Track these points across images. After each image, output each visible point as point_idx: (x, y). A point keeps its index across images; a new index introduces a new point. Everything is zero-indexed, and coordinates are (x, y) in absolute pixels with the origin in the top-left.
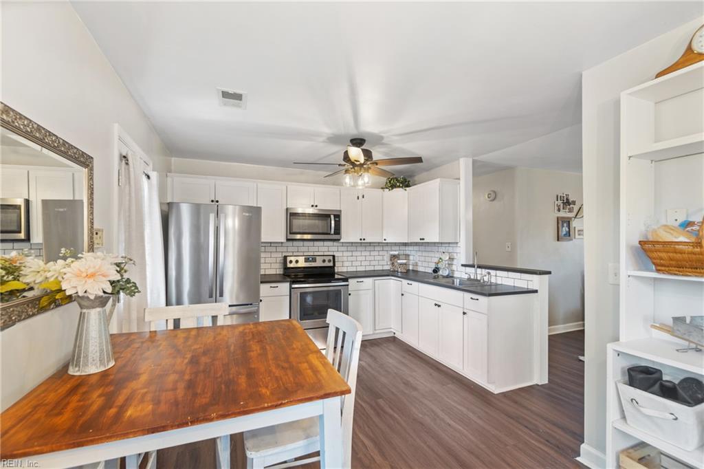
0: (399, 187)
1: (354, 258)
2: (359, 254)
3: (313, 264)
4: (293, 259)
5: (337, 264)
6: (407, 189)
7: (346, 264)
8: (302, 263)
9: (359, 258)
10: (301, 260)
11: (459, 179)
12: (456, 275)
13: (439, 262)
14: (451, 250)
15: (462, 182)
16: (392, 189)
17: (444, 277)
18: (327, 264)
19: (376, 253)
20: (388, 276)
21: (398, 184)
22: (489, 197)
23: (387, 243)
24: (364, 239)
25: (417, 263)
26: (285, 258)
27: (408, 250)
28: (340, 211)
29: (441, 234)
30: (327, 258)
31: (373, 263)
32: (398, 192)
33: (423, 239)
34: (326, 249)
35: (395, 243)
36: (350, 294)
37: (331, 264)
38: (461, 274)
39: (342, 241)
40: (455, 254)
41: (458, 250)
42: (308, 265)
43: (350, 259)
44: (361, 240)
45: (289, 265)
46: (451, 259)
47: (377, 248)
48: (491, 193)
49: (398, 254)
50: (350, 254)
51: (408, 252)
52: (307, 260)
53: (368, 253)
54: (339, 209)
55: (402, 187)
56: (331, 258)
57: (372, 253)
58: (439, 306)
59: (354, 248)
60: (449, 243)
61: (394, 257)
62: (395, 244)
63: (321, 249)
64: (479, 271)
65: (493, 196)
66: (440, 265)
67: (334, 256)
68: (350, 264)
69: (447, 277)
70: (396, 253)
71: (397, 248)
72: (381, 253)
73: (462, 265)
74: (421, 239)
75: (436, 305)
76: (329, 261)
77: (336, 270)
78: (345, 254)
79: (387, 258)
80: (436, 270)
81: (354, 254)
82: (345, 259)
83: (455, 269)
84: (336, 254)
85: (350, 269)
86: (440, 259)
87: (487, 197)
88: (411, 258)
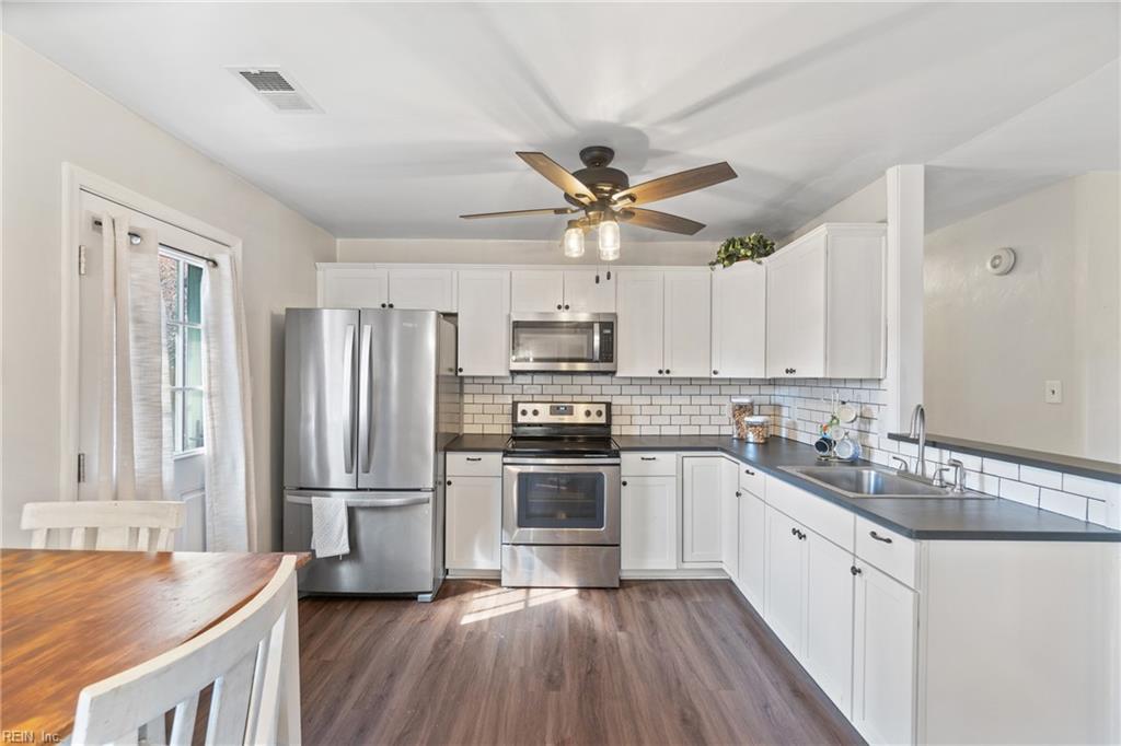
0: (746, 257)
1: (656, 410)
2: (666, 400)
3: (566, 419)
4: (530, 408)
5: (615, 420)
6: (763, 259)
7: (638, 420)
8: (545, 416)
9: (666, 410)
10: (544, 409)
11: (885, 221)
12: (877, 458)
13: (831, 424)
14: (864, 396)
15: (893, 229)
16: (731, 263)
17: (842, 462)
18: (594, 419)
19: (705, 400)
20: (715, 449)
21: (742, 251)
22: (995, 267)
23: (671, 379)
24: (668, 372)
25: (794, 423)
26: (515, 404)
27: (781, 395)
28: (615, 315)
29: (828, 358)
30: (594, 408)
31: (695, 420)
32: (744, 268)
33: (792, 371)
34: (597, 390)
35: (750, 380)
36: (625, 484)
37: (602, 420)
38: (888, 457)
39: (618, 375)
40: (874, 409)
41: (880, 397)
42: (556, 419)
43: (646, 410)
44: (661, 372)
45: (521, 419)
46: (865, 418)
47: (705, 390)
48: (1004, 254)
49: (752, 404)
50: (646, 400)
51: (778, 400)
52: (555, 411)
53: (686, 400)
54: (614, 311)
55: (752, 257)
56: (603, 408)
57: (696, 400)
58: (802, 536)
59: (656, 390)
60: (861, 380)
61: (742, 409)
62: (750, 382)
63: (587, 389)
64: (932, 454)
65: (1007, 261)
66: (830, 434)
67: (609, 405)
68: (646, 420)
69: (853, 462)
70: (746, 400)
71: (755, 390)
72: (715, 400)
73: (891, 436)
74: (787, 371)
75: (794, 532)
76: (599, 413)
77: (615, 431)
78: (636, 400)
79: (727, 411)
80: (824, 445)
81: (656, 400)
82: (637, 410)
83: (875, 446)
84: (616, 401)
85: (646, 431)
86: (834, 418)
87: (989, 266)
88: (785, 412)
